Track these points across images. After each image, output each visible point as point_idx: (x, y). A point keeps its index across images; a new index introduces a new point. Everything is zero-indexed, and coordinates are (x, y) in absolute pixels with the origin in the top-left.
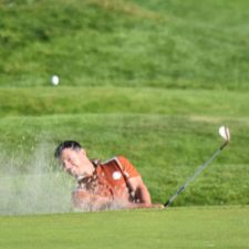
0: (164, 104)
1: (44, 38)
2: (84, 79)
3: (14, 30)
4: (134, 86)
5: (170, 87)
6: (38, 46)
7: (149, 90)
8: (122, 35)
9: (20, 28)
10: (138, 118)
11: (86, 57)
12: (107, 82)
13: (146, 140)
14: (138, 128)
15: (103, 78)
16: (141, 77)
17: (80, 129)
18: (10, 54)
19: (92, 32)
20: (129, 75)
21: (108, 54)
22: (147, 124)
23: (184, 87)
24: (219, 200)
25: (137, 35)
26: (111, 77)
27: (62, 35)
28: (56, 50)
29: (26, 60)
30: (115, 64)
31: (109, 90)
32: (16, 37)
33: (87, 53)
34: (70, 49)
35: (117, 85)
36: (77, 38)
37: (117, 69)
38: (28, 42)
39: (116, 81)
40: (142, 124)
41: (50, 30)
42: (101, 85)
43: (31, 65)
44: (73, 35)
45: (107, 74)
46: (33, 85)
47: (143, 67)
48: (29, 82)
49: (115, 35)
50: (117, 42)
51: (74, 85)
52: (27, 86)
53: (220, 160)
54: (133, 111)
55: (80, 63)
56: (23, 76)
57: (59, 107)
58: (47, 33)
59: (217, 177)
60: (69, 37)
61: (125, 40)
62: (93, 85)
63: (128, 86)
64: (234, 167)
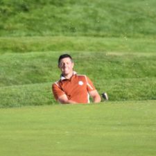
0: (92, 45)
1: (26, 10)
2: (48, 32)
3: (9, 6)
4: (75, 36)
5: (95, 36)
6: (22, 14)
7: (84, 38)
8: (69, 8)
9: (12, 4)
10: (78, 53)
11: (49, 20)
12: (61, 34)
13: (82, 65)
14: (78, 59)
15: (58, 31)
16: (79, 31)
17: (46, 60)
18: (7, 19)
19: (52, 6)
20: (73, 30)
21: (61, 18)
22: (83, 57)
23: (103, 36)
24: (123, 98)
25: (77, 8)
26: (63, 31)
27: (36, 8)
28: (32, 16)
29: (16, 22)
30: (65, 24)
31: (61, 38)
32: (10, 10)
33: (49, 18)
34: (40, 16)
35: (66, 35)
36: (43, 10)
37: (66, 27)
38: (16, 12)
39: (66, 33)
40: (80, 57)
41: (29, 5)
42: (57, 35)
43: (19, 25)
44: (42, 8)
45: (60, 29)
46: (20, 36)
47: (80, 25)
48: (17, 34)
49: (65, 8)
50: (66, 12)
51: (42, 36)
52: (17, 36)
53: (124, 76)
54: (75, 50)
55: (46, 23)
56: (14, 31)
57: (34, 48)
58: (27, 7)
59: (122, 85)
60: (39, 9)
61: (70, 10)
62: (53, 35)
63: (72, 36)
64: (131, 80)
